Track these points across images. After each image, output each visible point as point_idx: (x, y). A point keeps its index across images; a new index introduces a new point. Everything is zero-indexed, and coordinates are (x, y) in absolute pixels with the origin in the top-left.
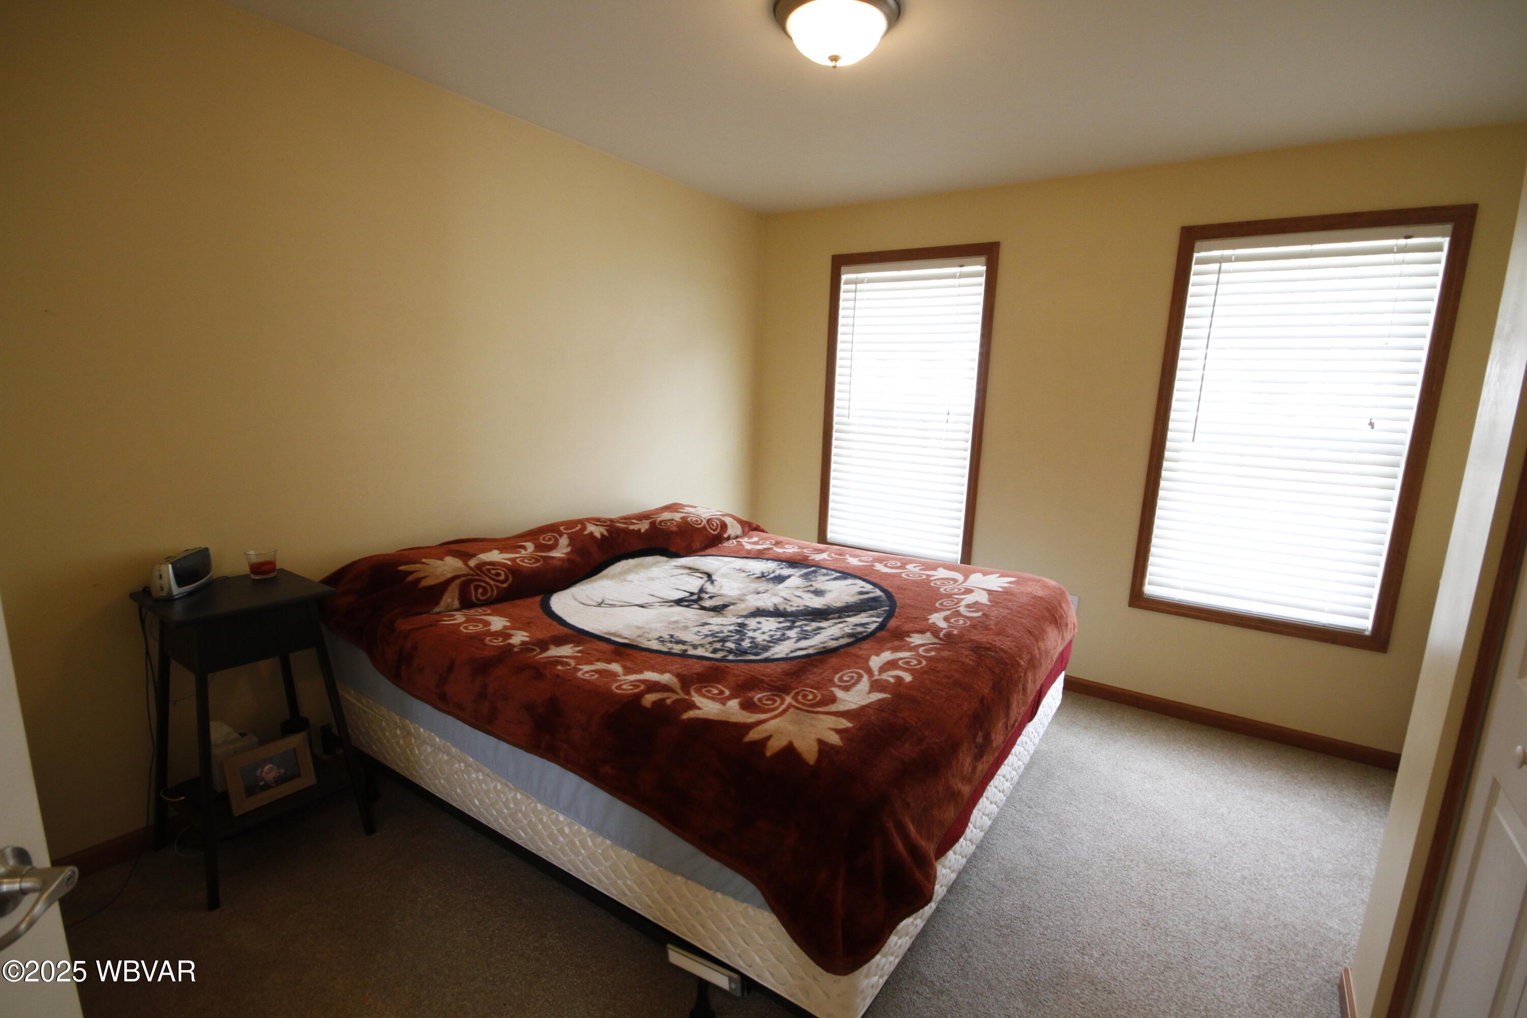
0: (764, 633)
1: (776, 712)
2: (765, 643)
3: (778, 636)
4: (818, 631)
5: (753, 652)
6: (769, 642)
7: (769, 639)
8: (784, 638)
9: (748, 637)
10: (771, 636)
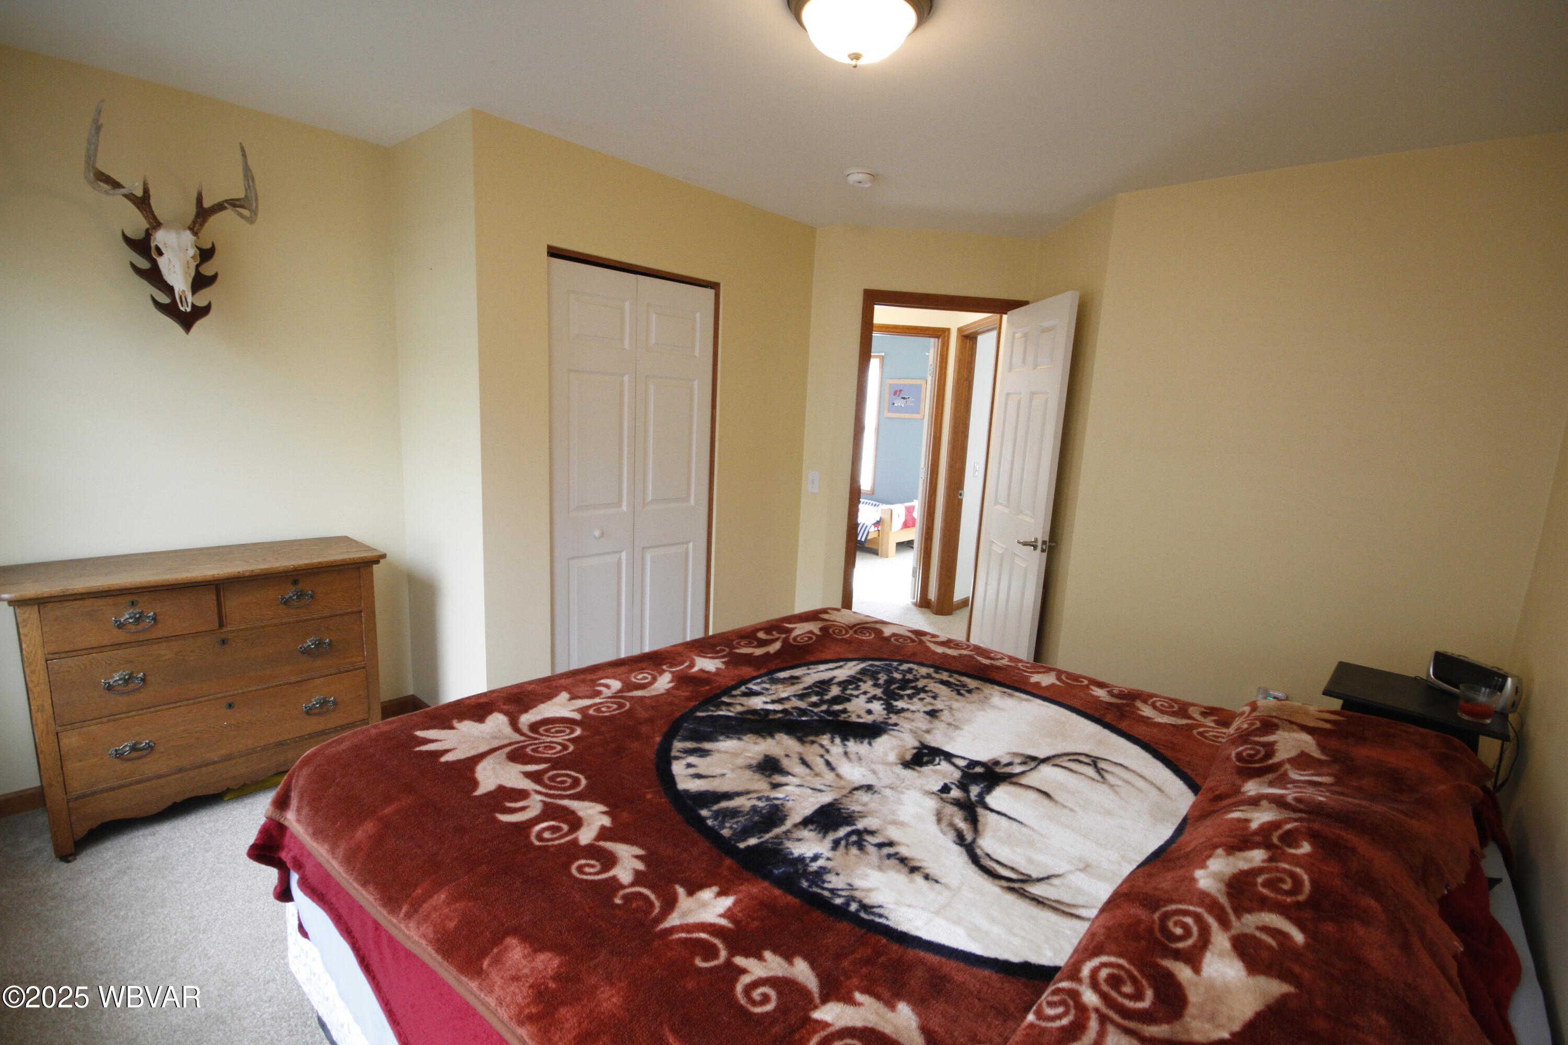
0: (865, 693)
1: (860, 626)
2: (864, 678)
3: (850, 687)
4: (805, 691)
5: (876, 668)
6: (860, 680)
7: (860, 684)
8: (844, 684)
9: (880, 688)
10: (857, 688)
